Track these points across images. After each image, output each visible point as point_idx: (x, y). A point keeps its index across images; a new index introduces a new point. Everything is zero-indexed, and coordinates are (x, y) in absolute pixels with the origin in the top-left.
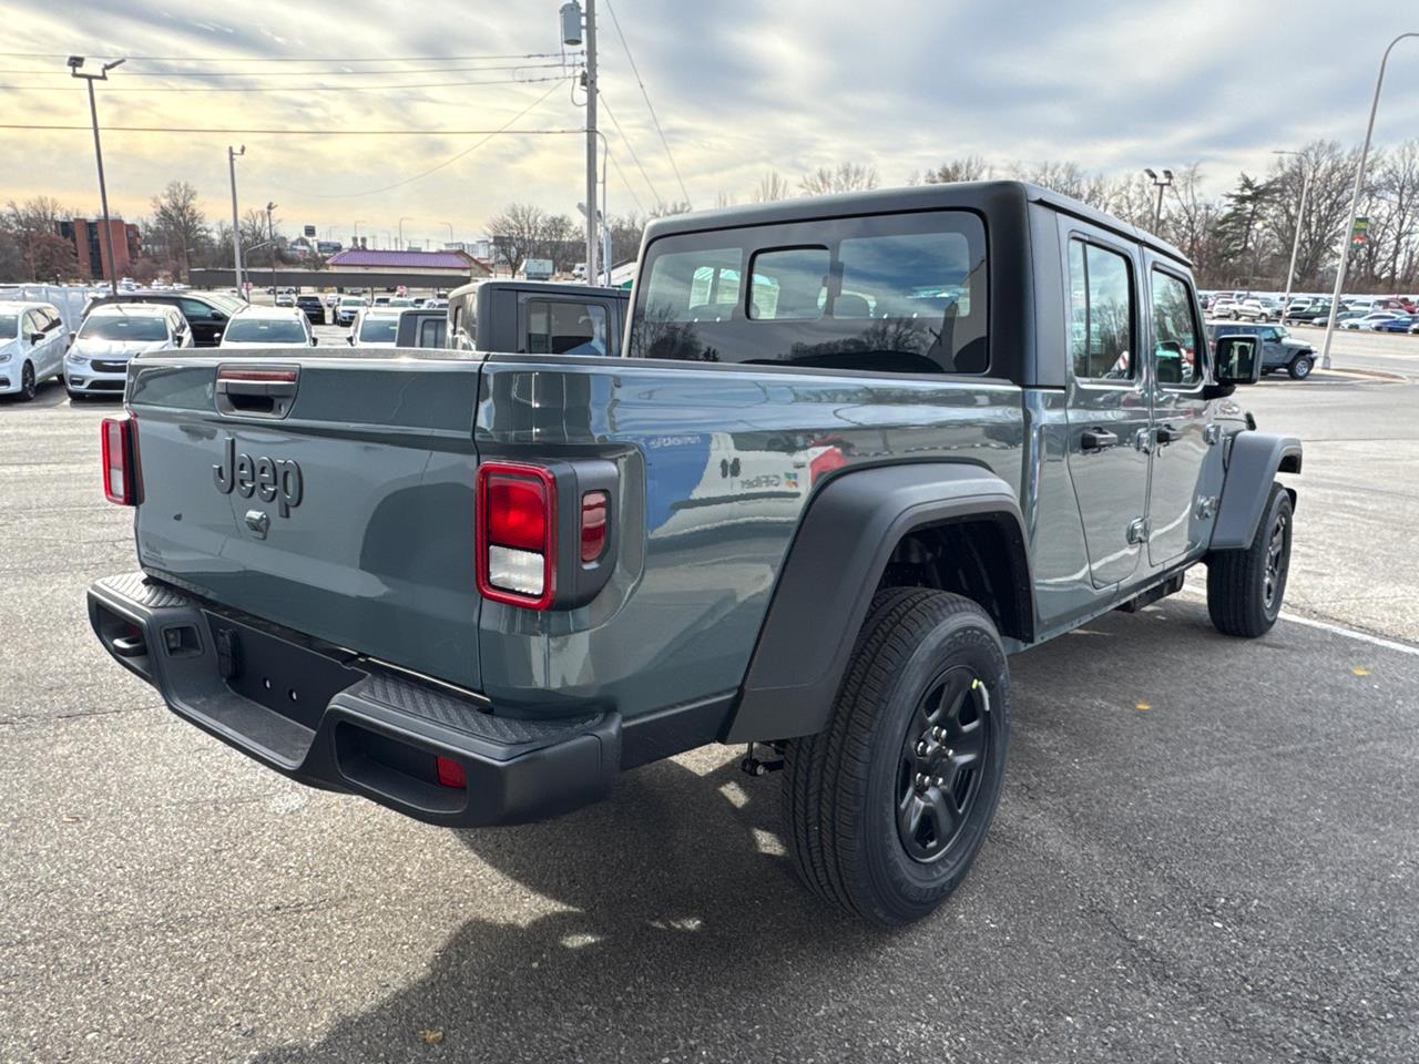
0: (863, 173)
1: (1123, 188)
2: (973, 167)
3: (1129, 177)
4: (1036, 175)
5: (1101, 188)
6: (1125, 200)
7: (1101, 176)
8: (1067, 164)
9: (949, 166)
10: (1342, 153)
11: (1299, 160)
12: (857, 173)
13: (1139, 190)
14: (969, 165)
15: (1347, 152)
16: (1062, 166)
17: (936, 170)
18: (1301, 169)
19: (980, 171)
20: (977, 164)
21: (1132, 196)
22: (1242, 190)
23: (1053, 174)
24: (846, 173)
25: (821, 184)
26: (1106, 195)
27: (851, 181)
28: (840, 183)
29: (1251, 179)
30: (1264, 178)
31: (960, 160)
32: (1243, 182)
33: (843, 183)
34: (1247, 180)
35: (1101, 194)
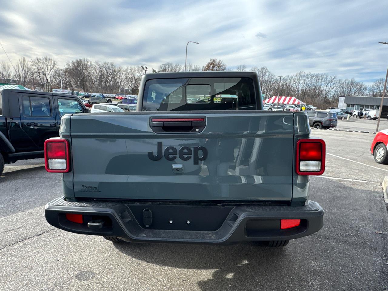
0: (51, 59)
1: (127, 70)
2: (85, 61)
3: (128, 67)
4: (103, 65)
5: (120, 69)
6: (127, 73)
7: (120, 66)
8: (111, 63)
9: (79, 60)
10: (173, 66)
11: (165, 66)
12: (50, 59)
13: (130, 71)
14: (84, 61)
15: (174, 66)
16: (110, 63)
17: (75, 61)
18: (165, 68)
19: (88, 62)
20: (87, 60)
21: (129, 72)
22: (153, 72)
23: (107, 65)
24: (46, 59)
25: (37, 62)
26: (122, 71)
27: (48, 62)
28: (44, 62)
29: (155, 70)
30: (158, 70)
31: (81, 59)
32: (153, 71)
33: (45, 62)
34: (154, 70)
35: (121, 71)
